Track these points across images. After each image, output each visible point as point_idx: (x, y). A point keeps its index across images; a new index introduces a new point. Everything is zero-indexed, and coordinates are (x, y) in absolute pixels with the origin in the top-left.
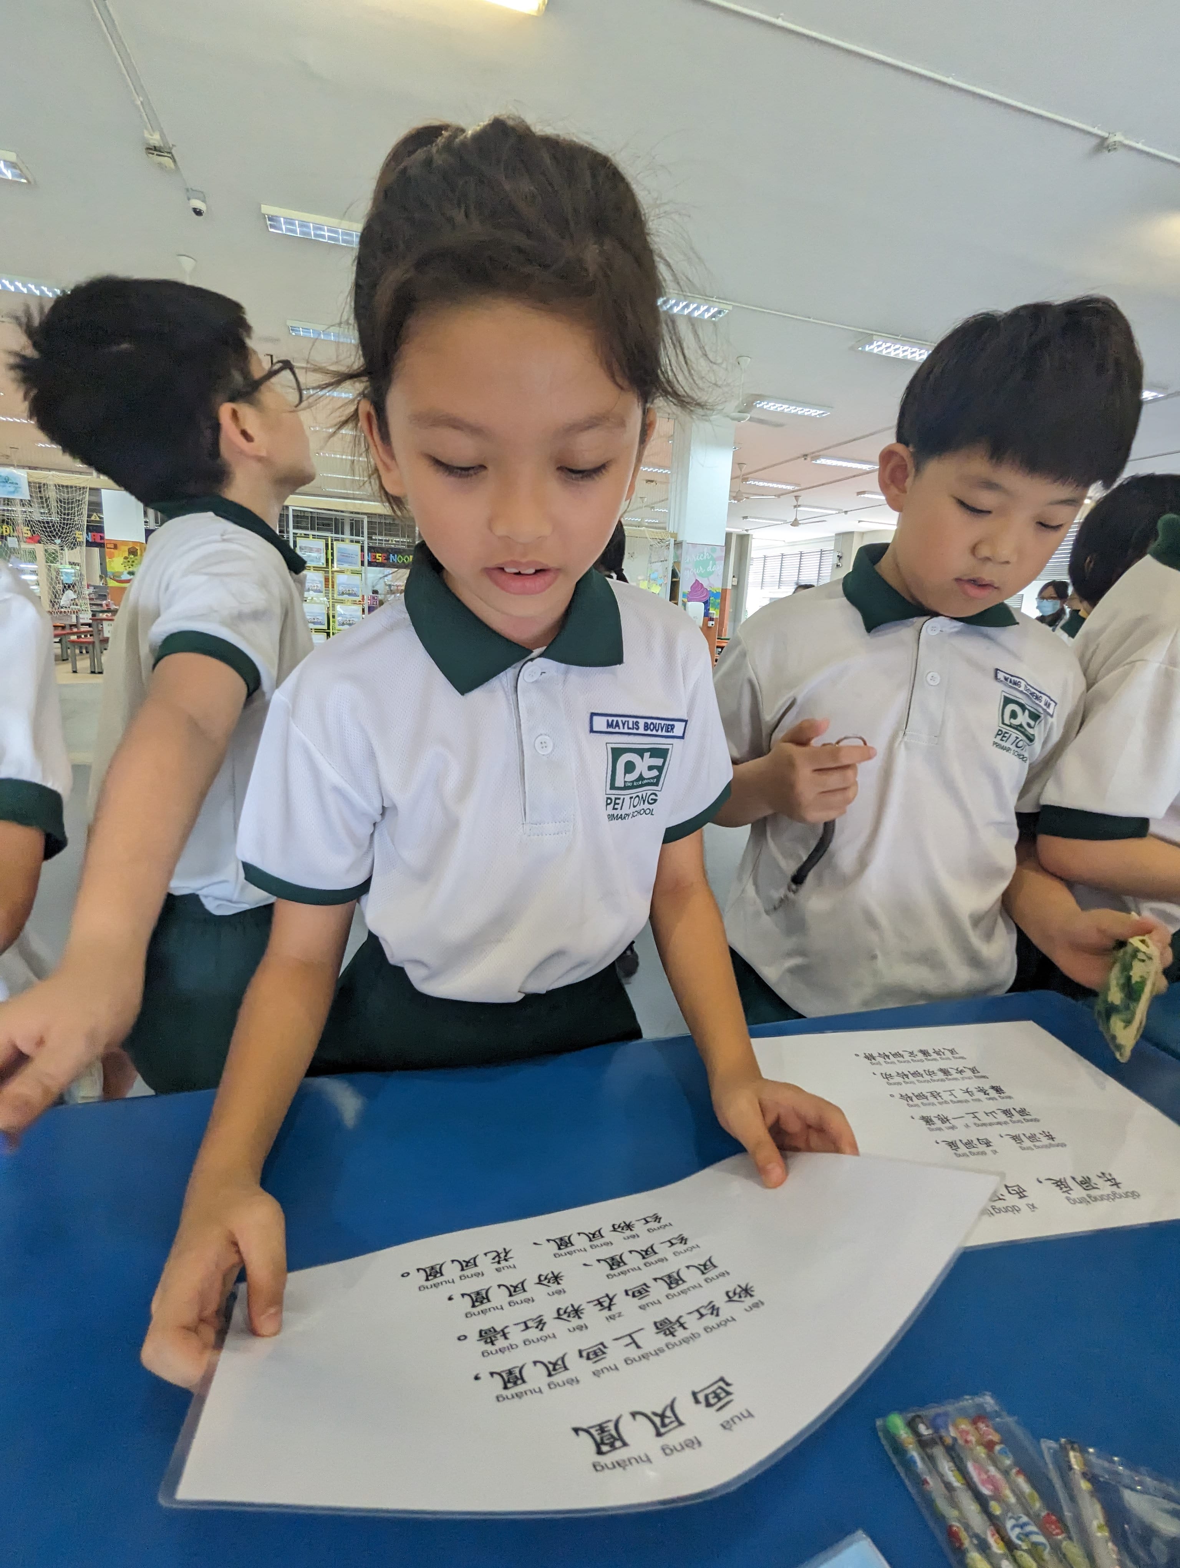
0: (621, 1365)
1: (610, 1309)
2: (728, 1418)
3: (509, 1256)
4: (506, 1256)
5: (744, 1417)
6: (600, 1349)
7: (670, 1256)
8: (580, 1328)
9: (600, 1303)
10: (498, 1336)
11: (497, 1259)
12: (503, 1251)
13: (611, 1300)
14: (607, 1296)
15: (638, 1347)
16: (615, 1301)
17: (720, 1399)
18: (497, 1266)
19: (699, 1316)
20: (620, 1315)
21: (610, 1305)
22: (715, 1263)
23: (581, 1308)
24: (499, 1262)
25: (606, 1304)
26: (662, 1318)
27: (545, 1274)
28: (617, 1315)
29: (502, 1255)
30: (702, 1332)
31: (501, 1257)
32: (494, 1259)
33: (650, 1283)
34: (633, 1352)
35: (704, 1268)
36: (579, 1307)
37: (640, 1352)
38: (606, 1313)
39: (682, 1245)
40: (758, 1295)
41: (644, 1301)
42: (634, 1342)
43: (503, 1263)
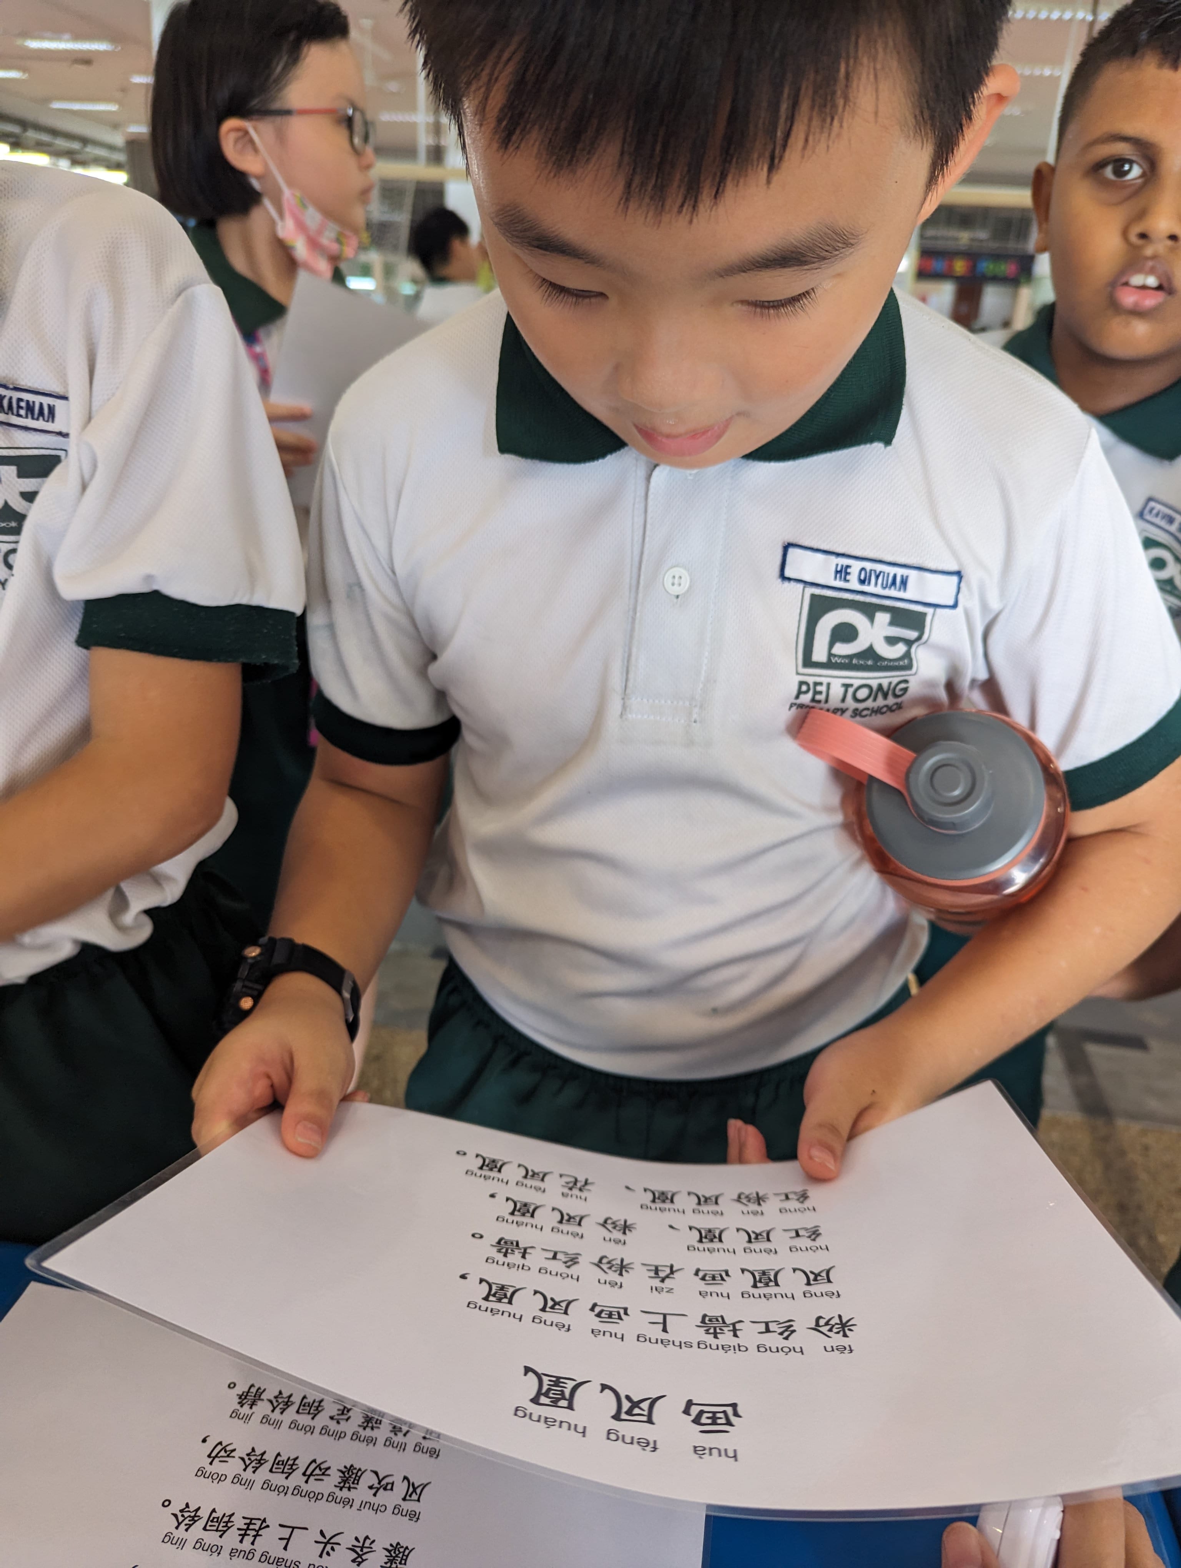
0: (630, 1338)
1: (663, 1281)
2: (707, 1446)
3: (587, 1187)
4: (584, 1186)
5: (726, 1455)
6: (619, 1313)
7: (783, 1250)
8: (613, 1284)
9: (657, 1271)
10: (516, 1251)
11: (571, 1185)
12: (584, 1180)
13: (672, 1272)
14: (672, 1267)
15: (665, 1330)
16: (676, 1275)
17: (714, 1423)
18: (566, 1191)
19: (764, 1330)
20: (670, 1291)
21: (667, 1277)
22: (831, 1278)
23: (631, 1266)
24: (571, 1189)
25: (662, 1274)
26: (718, 1314)
27: (615, 1219)
28: (665, 1290)
29: (579, 1185)
30: (753, 1349)
31: (577, 1186)
32: (567, 1183)
33: (735, 1272)
34: (656, 1332)
35: (812, 1278)
36: (629, 1264)
37: (664, 1336)
38: (656, 1283)
39: (809, 1240)
40: (853, 1338)
41: (710, 1289)
42: (665, 1323)
43: (575, 1192)
